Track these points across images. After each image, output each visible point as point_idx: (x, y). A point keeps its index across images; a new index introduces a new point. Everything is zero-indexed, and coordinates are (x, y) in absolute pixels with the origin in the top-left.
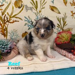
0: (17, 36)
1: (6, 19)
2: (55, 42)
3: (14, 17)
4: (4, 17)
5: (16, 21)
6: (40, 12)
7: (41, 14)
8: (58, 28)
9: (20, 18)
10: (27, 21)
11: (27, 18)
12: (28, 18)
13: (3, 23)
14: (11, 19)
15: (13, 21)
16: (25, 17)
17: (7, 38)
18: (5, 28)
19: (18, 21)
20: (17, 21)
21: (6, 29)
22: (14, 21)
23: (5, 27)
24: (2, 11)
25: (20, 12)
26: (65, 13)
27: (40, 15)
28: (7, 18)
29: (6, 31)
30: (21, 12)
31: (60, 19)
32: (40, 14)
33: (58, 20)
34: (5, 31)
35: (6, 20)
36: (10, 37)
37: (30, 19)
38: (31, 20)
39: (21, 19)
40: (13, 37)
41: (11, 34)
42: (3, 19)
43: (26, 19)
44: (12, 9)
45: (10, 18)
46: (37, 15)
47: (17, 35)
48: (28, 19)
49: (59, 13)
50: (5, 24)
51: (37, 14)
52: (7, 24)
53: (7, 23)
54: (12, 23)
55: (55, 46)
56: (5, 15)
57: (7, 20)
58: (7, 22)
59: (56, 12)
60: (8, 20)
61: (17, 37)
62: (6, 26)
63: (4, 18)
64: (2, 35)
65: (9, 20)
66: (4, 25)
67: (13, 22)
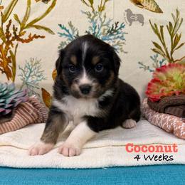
0: (39, 76)
1: (11, 31)
2: (147, 93)
3: (31, 25)
4: (8, 26)
5: (36, 37)
6: (101, 9)
7: (105, 17)
8: (155, 54)
9: (46, 29)
10: (67, 35)
11: (65, 29)
12: (68, 28)
13: (4, 41)
14: (25, 32)
15: (30, 36)
16: (60, 25)
17: (14, 80)
18: (9, 55)
19: (43, 37)
20: (39, 36)
21: (13, 57)
22: (32, 36)
23: (10, 52)
24: (3, 11)
25: (48, 12)
26: (177, 11)
27: (101, 19)
28: (15, 30)
29: (11, 64)
30: (50, 13)
31: (162, 27)
32: (102, 16)
33: (156, 32)
34: (10, 62)
35: (13, 35)
36: (23, 79)
37: (74, 31)
38: (76, 33)
39: (51, 32)
40: (30, 80)
41: (24, 71)
42: (5, 31)
43: (64, 31)
44: (26, 6)
45: (21, 29)
46: (92, 20)
47: (39, 74)
48: (68, 31)
49: (159, 11)
50: (10, 46)
51: (93, 15)
52: (15, 46)
53: (15, 42)
54: (27, 41)
55: (147, 105)
56: (10, 21)
57: (15, 33)
58: (13, 39)
59: (149, 7)
60: (18, 34)
61: (39, 79)
62: (13, 50)
63: (7, 30)
64: (3, 72)
65: (20, 35)
66: (7, 48)
67: (30, 39)
